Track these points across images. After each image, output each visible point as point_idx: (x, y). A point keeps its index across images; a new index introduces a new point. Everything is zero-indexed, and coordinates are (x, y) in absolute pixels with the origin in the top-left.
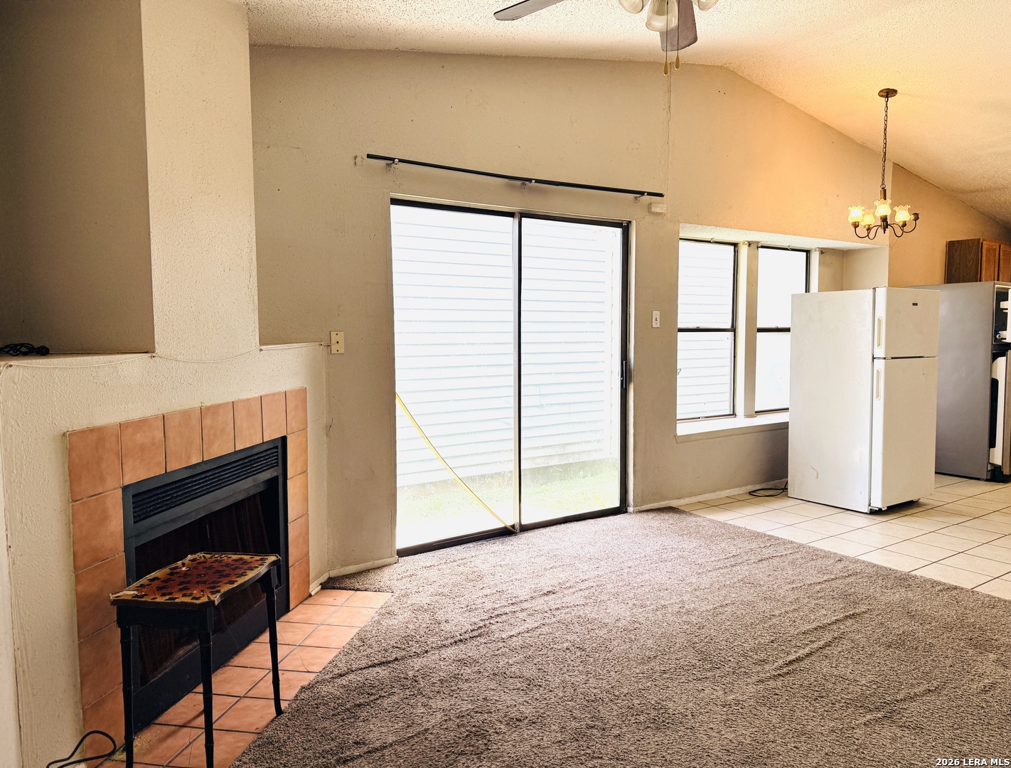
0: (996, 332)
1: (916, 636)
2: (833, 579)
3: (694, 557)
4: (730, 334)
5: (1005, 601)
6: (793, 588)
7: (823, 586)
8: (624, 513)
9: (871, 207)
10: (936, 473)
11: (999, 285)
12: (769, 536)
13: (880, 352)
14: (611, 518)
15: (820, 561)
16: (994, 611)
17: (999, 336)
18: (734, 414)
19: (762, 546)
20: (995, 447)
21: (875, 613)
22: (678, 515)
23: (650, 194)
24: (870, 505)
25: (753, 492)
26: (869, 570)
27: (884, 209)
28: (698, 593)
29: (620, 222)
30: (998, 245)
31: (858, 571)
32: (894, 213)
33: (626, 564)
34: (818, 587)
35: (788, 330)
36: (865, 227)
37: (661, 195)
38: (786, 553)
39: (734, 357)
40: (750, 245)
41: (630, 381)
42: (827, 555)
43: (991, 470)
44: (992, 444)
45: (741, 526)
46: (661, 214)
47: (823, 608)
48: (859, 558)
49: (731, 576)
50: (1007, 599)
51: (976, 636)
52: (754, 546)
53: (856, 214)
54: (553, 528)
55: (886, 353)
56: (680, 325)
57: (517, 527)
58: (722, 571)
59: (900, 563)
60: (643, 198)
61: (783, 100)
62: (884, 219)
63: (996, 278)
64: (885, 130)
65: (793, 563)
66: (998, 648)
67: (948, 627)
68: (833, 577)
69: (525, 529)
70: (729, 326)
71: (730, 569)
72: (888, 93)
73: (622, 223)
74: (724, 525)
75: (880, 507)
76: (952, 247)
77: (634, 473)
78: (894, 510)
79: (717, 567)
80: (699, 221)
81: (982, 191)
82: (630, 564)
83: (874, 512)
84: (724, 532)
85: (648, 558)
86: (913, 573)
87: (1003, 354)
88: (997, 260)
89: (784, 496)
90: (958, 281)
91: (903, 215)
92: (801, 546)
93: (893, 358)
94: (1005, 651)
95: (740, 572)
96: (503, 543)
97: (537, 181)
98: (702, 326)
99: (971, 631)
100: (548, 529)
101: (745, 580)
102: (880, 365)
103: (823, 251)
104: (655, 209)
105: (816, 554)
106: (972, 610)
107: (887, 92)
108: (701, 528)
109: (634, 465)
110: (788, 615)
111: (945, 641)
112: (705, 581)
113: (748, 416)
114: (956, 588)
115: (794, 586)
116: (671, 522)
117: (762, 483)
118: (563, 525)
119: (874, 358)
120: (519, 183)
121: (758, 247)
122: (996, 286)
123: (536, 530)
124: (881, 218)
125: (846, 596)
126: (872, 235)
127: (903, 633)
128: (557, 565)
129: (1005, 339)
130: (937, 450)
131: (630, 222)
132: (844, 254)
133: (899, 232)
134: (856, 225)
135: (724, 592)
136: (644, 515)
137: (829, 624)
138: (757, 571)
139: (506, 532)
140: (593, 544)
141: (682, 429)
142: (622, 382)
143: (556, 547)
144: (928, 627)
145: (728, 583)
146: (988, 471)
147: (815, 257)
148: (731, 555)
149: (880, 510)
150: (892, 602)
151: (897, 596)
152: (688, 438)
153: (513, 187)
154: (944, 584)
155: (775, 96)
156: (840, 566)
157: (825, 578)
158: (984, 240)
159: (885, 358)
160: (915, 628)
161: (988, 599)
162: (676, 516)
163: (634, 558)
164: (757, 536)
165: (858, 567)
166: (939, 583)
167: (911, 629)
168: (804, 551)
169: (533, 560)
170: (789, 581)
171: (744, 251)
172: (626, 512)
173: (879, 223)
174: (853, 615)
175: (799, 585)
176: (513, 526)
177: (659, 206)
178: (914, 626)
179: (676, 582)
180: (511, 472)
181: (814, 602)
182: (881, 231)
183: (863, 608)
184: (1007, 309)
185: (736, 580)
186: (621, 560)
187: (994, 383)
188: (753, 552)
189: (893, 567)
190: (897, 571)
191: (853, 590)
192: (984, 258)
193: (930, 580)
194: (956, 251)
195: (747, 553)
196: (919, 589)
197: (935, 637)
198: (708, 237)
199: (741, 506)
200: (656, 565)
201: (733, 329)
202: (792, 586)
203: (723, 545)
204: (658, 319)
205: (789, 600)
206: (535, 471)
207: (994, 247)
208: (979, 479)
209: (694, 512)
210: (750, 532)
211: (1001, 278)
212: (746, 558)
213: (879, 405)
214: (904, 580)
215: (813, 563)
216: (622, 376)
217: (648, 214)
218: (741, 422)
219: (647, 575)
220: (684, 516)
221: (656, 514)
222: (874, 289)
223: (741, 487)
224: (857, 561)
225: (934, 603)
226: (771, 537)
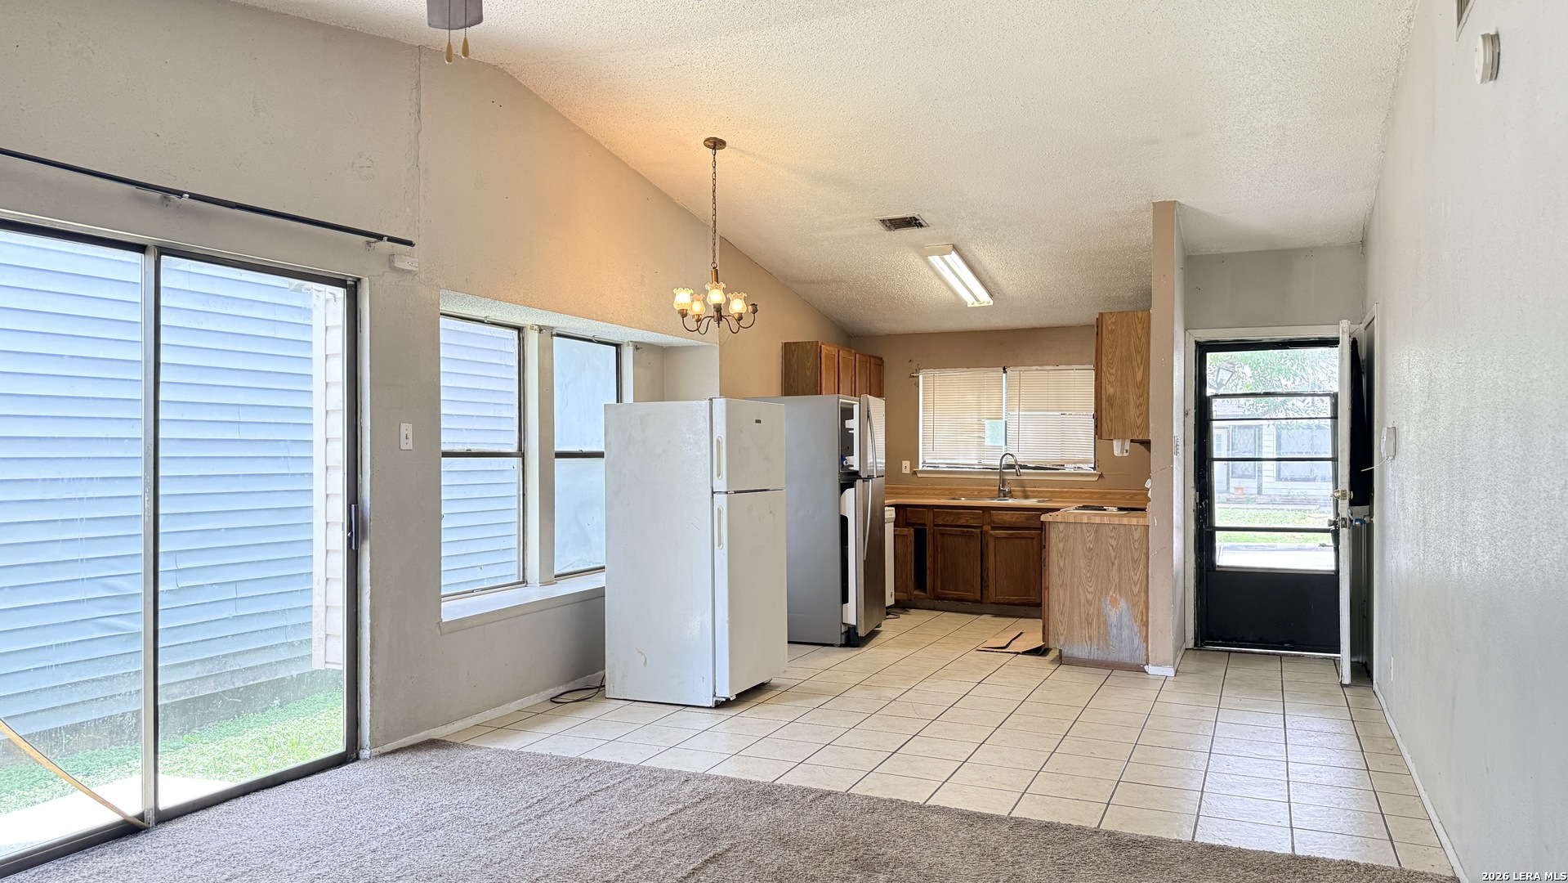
0: (843, 459)
1: (794, 870)
2: (681, 810)
3: (479, 813)
4: (516, 461)
5: (885, 801)
6: (630, 834)
7: (670, 822)
8: (353, 761)
9: (700, 293)
10: (789, 642)
11: (845, 400)
12: (586, 761)
13: (721, 484)
14: (332, 773)
15: (660, 787)
16: (875, 815)
17: (846, 463)
18: (524, 582)
19: (578, 777)
20: (847, 602)
21: (741, 848)
22: (446, 751)
23: (391, 239)
24: (714, 696)
25: (556, 697)
26: (726, 788)
27: (716, 296)
28: (491, 871)
29: (343, 278)
30: (837, 350)
31: (712, 792)
32: (728, 301)
33: (368, 847)
34: (663, 826)
35: (600, 455)
36: (693, 316)
37: (410, 244)
38: (612, 782)
39: (524, 495)
40: (541, 330)
41: (364, 537)
42: (669, 776)
43: (845, 632)
44: (845, 599)
45: (544, 752)
46: (409, 272)
47: (673, 855)
48: (711, 772)
49: (538, 834)
50: (886, 797)
51: (861, 854)
52: (567, 780)
53: (683, 298)
54: (224, 807)
55: (728, 485)
56: (444, 448)
57: (151, 817)
58: (524, 828)
59: (761, 772)
60: (381, 243)
61: (581, 130)
62: (718, 308)
63: (837, 392)
64: (714, 191)
65: (624, 796)
66: (887, 864)
67: (829, 850)
68: (680, 806)
69: (165, 817)
70: (514, 449)
71: (535, 823)
72: (716, 144)
73: (346, 281)
74: (518, 755)
75: (727, 696)
76: (789, 349)
77: (371, 692)
78: (744, 697)
79: (516, 823)
80: (468, 289)
81: (818, 283)
82: (375, 844)
83: (721, 705)
84: (520, 766)
85: (404, 829)
86: (778, 782)
87: (851, 485)
88: (837, 369)
89: (600, 697)
90: (796, 394)
91: (738, 306)
92: (632, 767)
93: (736, 492)
94: (894, 867)
95: (551, 825)
96: (120, 852)
97: (193, 196)
98: (475, 449)
99: (854, 849)
100: (213, 811)
101: (561, 835)
102: (721, 501)
103: (638, 346)
104: (398, 264)
105: (655, 777)
106: (851, 819)
107: (715, 142)
108: (484, 767)
109: (372, 678)
110: (628, 876)
111: (828, 869)
112: (501, 848)
113: (545, 583)
114: (829, 793)
115: (631, 830)
116: (435, 764)
117: (568, 682)
118: (242, 799)
119: (713, 493)
120: (157, 195)
121: (552, 335)
122: (841, 400)
123: (189, 816)
124: (714, 307)
125: (701, 831)
126: (702, 329)
127: (779, 868)
128: (238, 871)
129: (853, 466)
130: (788, 613)
131: (359, 280)
132: (664, 351)
133: (735, 327)
134: (683, 314)
135: (530, 861)
136: (390, 760)
137: (685, 878)
138: (576, 819)
139: (127, 830)
140: (302, 823)
141: (451, 611)
142: (349, 539)
143: (233, 841)
144: (806, 854)
145: (536, 844)
146: (842, 634)
147: (628, 354)
148: (535, 800)
149: (728, 700)
150: (759, 828)
151: (762, 818)
152: (461, 625)
153: (143, 199)
154: (816, 791)
155: (572, 123)
156: (688, 789)
157: (671, 810)
158: (823, 343)
159: (727, 493)
160: (791, 858)
161: (866, 801)
162: (442, 753)
163: (380, 833)
164: (571, 763)
165: (711, 786)
166: (810, 791)
167: (786, 861)
168: (638, 775)
169: (188, 872)
170: (622, 824)
171: (533, 340)
172: (357, 758)
173: (712, 312)
174: (714, 857)
175: (637, 827)
176: (141, 817)
177: (407, 260)
178: (791, 856)
179: (454, 859)
180: (136, 714)
181: (660, 849)
182: (714, 324)
183: (725, 844)
184: (853, 429)
185: (546, 838)
186: (357, 842)
187: (844, 521)
188: (566, 790)
189: (754, 779)
190: (759, 782)
191: (709, 821)
192: (823, 367)
193: (798, 788)
194: (793, 355)
195: (557, 793)
196: (788, 803)
197: (816, 867)
198: (481, 315)
199: (542, 722)
200: (419, 838)
201: (521, 454)
202: (627, 832)
203: (521, 787)
204: (410, 436)
205: (627, 853)
206: (186, 707)
207: (833, 353)
208: (832, 645)
209: (470, 743)
210: (558, 759)
211: (841, 391)
212: (557, 801)
213: (722, 554)
214: (769, 794)
215: (652, 791)
216: (350, 529)
217: (388, 270)
218: (535, 593)
219: (405, 858)
220: (455, 750)
221: (410, 756)
222: (711, 400)
223: (538, 692)
224: (708, 778)
225: (809, 819)
226: (589, 762)
